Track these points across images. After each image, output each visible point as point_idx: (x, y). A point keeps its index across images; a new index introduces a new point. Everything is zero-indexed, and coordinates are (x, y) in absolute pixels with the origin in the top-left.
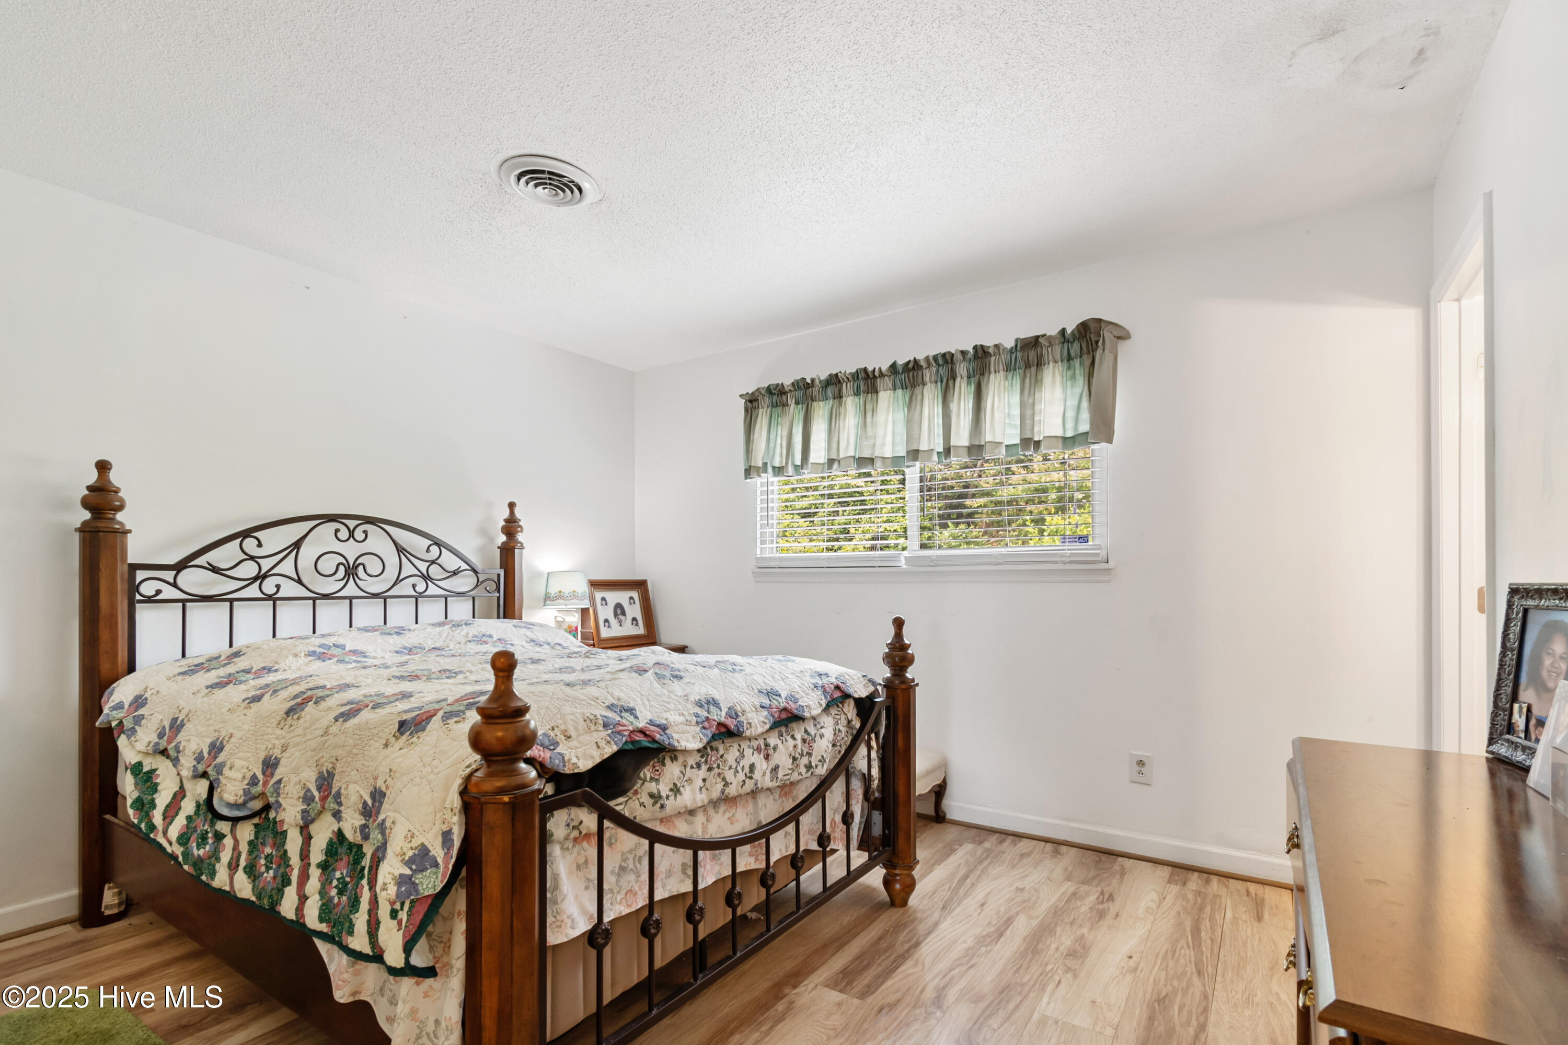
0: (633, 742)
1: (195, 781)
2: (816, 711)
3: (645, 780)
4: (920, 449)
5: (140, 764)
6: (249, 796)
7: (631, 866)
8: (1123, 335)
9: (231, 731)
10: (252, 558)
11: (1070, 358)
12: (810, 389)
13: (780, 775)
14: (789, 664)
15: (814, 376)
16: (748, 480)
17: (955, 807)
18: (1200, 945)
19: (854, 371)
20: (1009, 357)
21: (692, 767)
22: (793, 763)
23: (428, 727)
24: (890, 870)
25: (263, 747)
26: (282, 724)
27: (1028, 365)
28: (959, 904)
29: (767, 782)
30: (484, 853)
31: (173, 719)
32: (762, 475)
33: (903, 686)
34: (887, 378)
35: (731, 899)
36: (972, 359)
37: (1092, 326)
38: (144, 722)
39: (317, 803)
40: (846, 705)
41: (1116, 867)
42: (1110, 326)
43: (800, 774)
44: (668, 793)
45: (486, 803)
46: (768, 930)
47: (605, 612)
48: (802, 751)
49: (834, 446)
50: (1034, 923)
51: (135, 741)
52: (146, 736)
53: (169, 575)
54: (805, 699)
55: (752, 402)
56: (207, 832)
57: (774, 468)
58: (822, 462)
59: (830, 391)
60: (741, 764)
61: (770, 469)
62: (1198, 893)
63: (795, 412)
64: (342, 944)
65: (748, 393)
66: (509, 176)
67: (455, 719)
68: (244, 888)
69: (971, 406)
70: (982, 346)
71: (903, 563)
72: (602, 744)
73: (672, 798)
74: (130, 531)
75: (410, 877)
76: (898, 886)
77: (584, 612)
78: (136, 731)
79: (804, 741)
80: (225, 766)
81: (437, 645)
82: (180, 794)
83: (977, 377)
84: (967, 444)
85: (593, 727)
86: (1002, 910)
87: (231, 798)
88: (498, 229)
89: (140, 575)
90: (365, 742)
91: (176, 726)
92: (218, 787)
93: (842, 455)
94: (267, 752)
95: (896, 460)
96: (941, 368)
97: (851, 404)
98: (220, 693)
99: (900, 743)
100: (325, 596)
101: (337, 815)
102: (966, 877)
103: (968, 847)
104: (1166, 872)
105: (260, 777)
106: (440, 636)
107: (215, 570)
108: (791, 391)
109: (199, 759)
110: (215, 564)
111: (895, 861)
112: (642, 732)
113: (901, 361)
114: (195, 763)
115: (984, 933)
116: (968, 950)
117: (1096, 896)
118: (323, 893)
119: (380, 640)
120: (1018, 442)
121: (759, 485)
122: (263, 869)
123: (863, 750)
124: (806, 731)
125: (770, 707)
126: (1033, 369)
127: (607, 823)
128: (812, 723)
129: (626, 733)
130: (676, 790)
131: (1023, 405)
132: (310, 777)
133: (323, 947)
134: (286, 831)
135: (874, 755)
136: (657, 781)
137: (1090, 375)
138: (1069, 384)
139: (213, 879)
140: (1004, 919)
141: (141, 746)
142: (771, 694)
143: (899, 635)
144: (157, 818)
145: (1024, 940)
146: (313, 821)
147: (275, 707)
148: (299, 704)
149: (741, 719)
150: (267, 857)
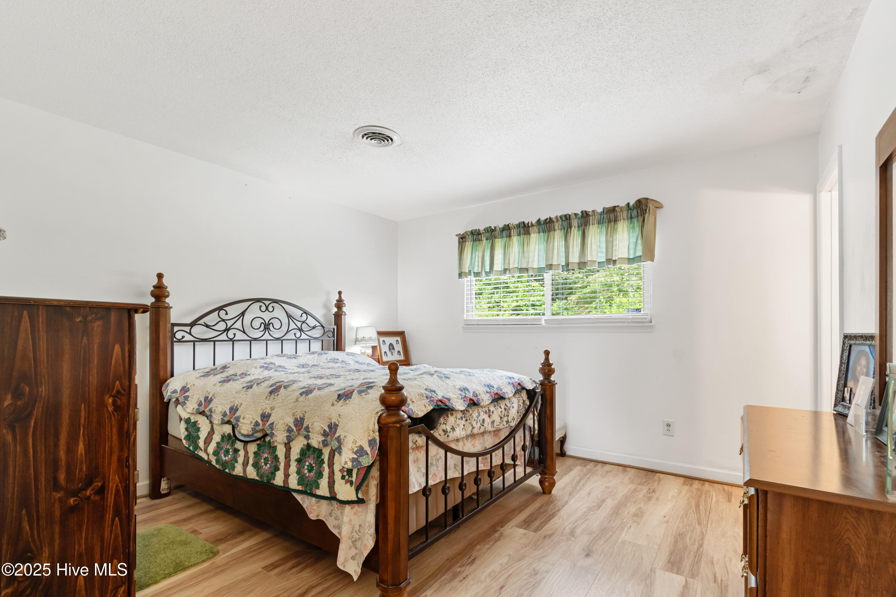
0: (438, 405)
1: (222, 426)
2: (511, 395)
3: (441, 424)
4: (553, 264)
5: (189, 418)
6: (255, 431)
7: (435, 463)
8: (659, 206)
9: (241, 402)
10: (223, 320)
11: (631, 218)
12: (494, 232)
13: (495, 425)
14: (494, 372)
15: (496, 225)
16: (460, 279)
17: (570, 448)
18: (700, 512)
19: (518, 223)
20: (600, 217)
21: (459, 419)
22: (500, 420)
23: (353, 397)
24: (543, 476)
25: (260, 409)
26: (268, 398)
27: (610, 221)
28: (577, 493)
29: (490, 428)
30: (388, 449)
31: (205, 397)
32: (468, 277)
33: (550, 384)
34: (535, 227)
35: (477, 482)
36: (580, 218)
37: (643, 202)
38: (189, 399)
39: (295, 432)
40: (522, 393)
41: (656, 478)
42: (653, 202)
43: (503, 425)
44: (450, 430)
45: (390, 427)
46: (492, 498)
47: (385, 348)
48: (504, 414)
49: (507, 262)
50: (616, 502)
51: (186, 408)
52: (192, 405)
53: (187, 329)
54: (505, 389)
55: (462, 239)
56: (229, 449)
57: (474, 273)
58: (500, 270)
59: (504, 233)
60: (479, 419)
61: (472, 274)
62: (698, 490)
63: (485, 244)
64: (313, 494)
65: (460, 234)
66: (359, 135)
67: (364, 393)
68: (252, 473)
69: (580, 242)
70: (585, 211)
71: (543, 322)
72: (427, 405)
73: (452, 432)
74: (172, 307)
75: (357, 459)
76: (547, 484)
77: (374, 348)
78: (186, 403)
79: (505, 409)
80: (240, 418)
81: (314, 364)
82: (212, 432)
83: (583, 227)
84: (577, 261)
85: (422, 398)
86: (599, 496)
87: (245, 432)
88: (346, 157)
89: (176, 329)
90: (320, 404)
91: (208, 400)
92: (238, 427)
93: (511, 267)
94: (262, 411)
95: (540, 270)
96: (564, 222)
97: (515, 239)
98: (228, 385)
99: (548, 412)
100: (255, 339)
101: (307, 437)
102: (579, 481)
103: (579, 468)
104: (682, 480)
105: (260, 422)
106: (314, 359)
107: (207, 326)
108: (483, 233)
109: (225, 415)
110: (207, 324)
111: (546, 471)
112: (441, 401)
113: (543, 219)
114: (222, 417)
115: (592, 506)
116: (584, 513)
117: (646, 490)
118: (298, 472)
119: (288, 361)
120: (605, 260)
121: (465, 282)
122: (263, 464)
123: (531, 416)
124: (506, 405)
125: (490, 393)
126: (612, 223)
127: (430, 442)
128: (508, 401)
129: (435, 401)
130: (453, 429)
131: (607, 242)
132: (290, 421)
133: (298, 497)
134: (276, 446)
135: (536, 418)
136: (446, 424)
137: (642, 227)
138: (631, 231)
139: (234, 470)
140: (601, 500)
141: (189, 410)
142: (490, 386)
143: (547, 359)
144: (201, 444)
145: (612, 509)
146: (293, 440)
147: (262, 391)
148: (275, 389)
149: (479, 397)
150: (265, 459)
